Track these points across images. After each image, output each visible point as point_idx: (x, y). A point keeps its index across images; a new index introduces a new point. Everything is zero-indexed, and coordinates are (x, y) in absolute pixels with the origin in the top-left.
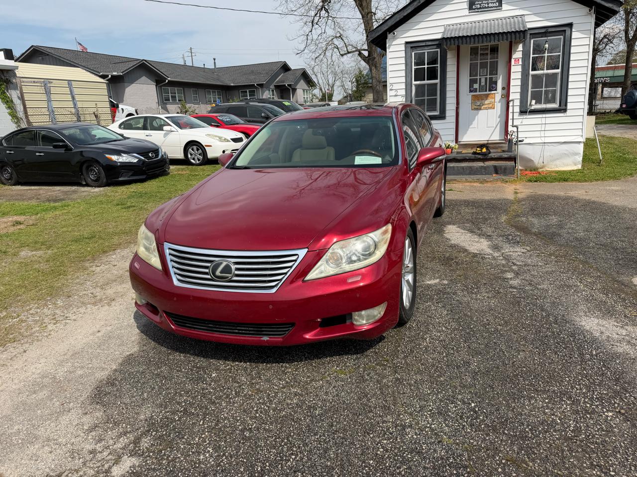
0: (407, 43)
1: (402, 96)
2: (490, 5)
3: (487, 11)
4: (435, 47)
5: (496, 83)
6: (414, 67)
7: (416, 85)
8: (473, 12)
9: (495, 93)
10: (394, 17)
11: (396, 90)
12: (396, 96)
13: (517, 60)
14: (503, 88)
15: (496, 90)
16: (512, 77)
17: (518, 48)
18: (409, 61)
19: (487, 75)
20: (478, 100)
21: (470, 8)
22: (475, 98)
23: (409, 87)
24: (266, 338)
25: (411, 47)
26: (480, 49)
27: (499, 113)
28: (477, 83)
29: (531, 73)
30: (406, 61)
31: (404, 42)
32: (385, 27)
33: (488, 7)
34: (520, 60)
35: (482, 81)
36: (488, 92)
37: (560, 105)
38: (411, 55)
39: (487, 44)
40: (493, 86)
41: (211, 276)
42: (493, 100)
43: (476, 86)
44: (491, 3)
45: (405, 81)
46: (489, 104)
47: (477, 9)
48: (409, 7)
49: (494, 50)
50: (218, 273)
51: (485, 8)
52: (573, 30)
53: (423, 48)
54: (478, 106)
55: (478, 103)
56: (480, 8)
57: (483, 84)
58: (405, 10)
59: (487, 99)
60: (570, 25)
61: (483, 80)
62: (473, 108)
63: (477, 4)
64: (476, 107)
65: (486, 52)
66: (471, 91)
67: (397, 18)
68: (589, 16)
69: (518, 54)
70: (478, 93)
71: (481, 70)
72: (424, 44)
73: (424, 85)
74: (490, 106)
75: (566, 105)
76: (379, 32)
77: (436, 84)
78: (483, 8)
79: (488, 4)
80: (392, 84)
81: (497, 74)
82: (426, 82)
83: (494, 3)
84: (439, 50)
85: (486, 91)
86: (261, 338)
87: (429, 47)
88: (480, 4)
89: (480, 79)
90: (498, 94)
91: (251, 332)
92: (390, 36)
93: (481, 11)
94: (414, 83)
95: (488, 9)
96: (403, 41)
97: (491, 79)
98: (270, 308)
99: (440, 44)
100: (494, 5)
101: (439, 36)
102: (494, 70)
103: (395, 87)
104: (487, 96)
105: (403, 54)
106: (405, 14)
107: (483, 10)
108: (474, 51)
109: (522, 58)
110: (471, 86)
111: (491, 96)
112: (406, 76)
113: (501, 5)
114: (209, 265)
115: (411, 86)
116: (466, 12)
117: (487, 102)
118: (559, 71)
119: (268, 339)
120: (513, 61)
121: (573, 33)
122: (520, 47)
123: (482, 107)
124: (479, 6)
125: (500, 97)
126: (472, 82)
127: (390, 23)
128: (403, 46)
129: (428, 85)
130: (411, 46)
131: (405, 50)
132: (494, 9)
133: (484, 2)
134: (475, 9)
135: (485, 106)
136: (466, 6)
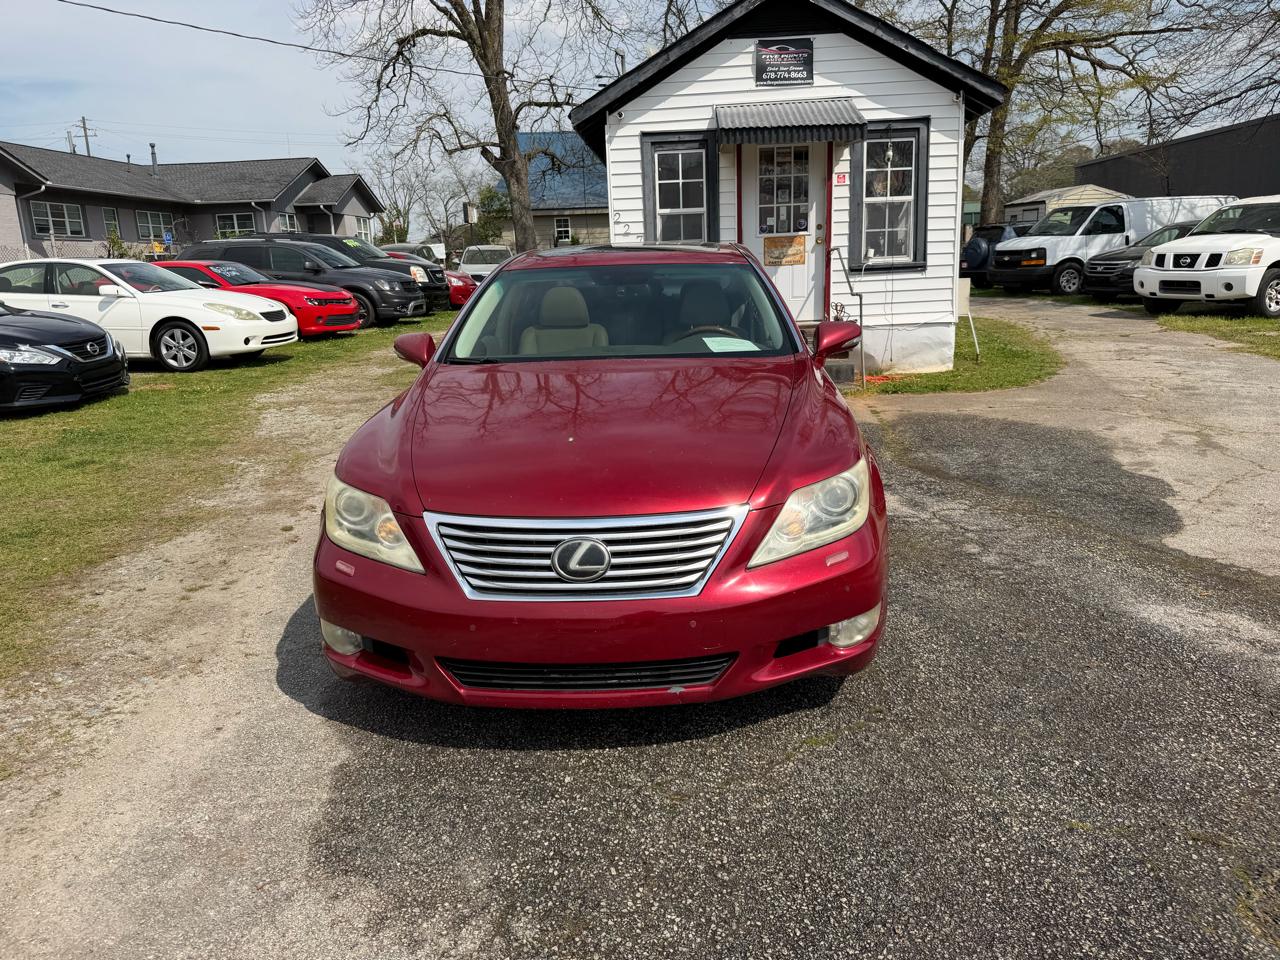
0: (644, 134)
1: (638, 235)
2: (793, 75)
3: (787, 85)
4: (697, 145)
5: (806, 217)
6: (657, 182)
7: (662, 216)
8: (763, 85)
9: (804, 236)
10: (619, 84)
11: (627, 224)
12: (626, 234)
13: (841, 176)
14: (819, 227)
15: (806, 229)
16: (834, 207)
17: (842, 155)
18: (648, 169)
19: (790, 202)
20: (776, 247)
21: (759, 78)
22: (771, 244)
23: (650, 219)
24: (677, 689)
25: (653, 143)
26: (778, 153)
27: (812, 271)
28: (773, 216)
29: (867, 200)
30: (643, 168)
31: (638, 133)
32: (604, 102)
33: (790, 79)
34: (847, 176)
35: (781, 213)
36: (792, 234)
37: (915, 259)
38: (653, 158)
39: (788, 145)
40: (800, 223)
41: (558, 573)
42: (802, 248)
43: (771, 221)
44: (795, 71)
45: (642, 208)
46: (794, 255)
47: (771, 80)
48: (649, 66)
49: (802, 156)
50: (574, 565)
51: (785, 79)
52: (932, 129)
53: (673, 146)
54: (777, 258)
55: (777, 253)
56: (776, 79)
57: (783, 217)
58: (641, 73)
59: (791, 246)
60: (926, 120)
61: (783, 211)
62: (767, 262)
63: (772, 71)
64: (772, 260)
65: (787, 159)
66: (762, 231)
67: (626, 86)
68: (956, 107)
69: (842, 167)
70: (775, 235)
71: (780, 192)
72: (676, 139)
73: (677, 216)
74: (797, 258)
75: (925, 259)
76: (591, 109)
77: (700, 215)
78: (781, 80)
79: (789, 73)
80: (618, 212)
81: (807, 201)
82: (681, 210)
83: (799, 71)
84: (703, 151)
85: (789, 231)
86: (669, 688)
87: (687, 145)
88: (775, 72)
89: (778, 208)
90: (810, 236)
91: (645, 680)
92: (611, 119)
93: (777, 85)
94: (660, 211)
95: (789, 82)
96: (638, 129)
97: (797, 208)
98: (693, 626)
99: (706, 141)
100: (800, 75)
101: (704, 126)
102: (802, 192)
103: (624, 217)
104: (791, 240)
105: (637, 155)
106: (642, 80)
107: (780, 83)
108: (767, 157)
109: (850, 173)
110: (762, 221)
111: (797, 240)
112: (644, 198)
113: (810, 76)
114: (550, 549)
115: (655, 218)
116: (751, 84)
117: (791, 251)
118: (911, 198)
119: (683, 690)
120: (835, 177)
121: (932, 134)
122: (846, 154)
123: (784, 260)
124: (773, 75)
125: (814, 243)
126: (764, 214)
127: (613, 94)
128: (638, 139)
129: (686, 216)
130: (653, 140)
131: (642, 148)
132: (800, 82)
133: (782, 69)
134: (766, 80)
135: (789, 259)
136: (750, 72)
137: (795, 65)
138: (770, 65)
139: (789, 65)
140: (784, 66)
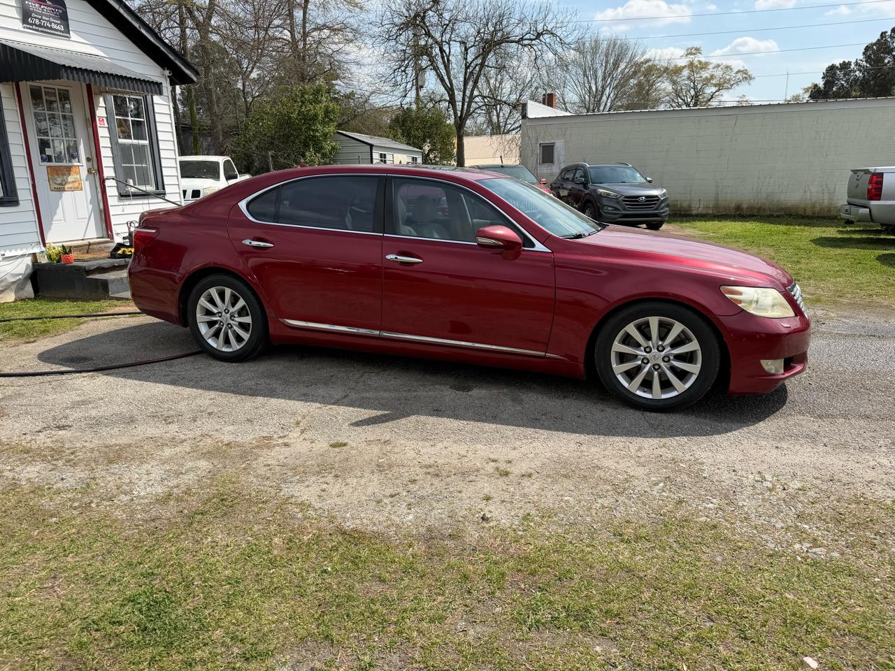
2: (54, 26)
3: (50, 33)
5: (77, 149)
8: (29, 28)
9: (78, 166)
13: (101, 119)
14: (88, 160)
15: (78, 160)
16: (101, 144)
17: (99, 102)
19: (61, 136)
20: (58, 175)
21: (25, 21)
22: (53, 172)
26: (46, 92)
27: (89, 197)
28: (50, 147)
29: (120, 141)
33: (51, 28)
34: (105, 119)
35: (56, 145)
36: (69, 164)
37: (157, 188)
39: (53, 87)
40: (73, 154)
42: (78, 176)
43: (49, 152)
44: (55, 23)
46: (73, 182)
47: (36, 25)
49: (65, 98)
51: (47, 27)
54: (60, 184)
55: (59, 180)
56: (40, 26)
57: (58, 149)
59: (70, 174)
62: (53, 188)
63: (36, 18)
64: (56, 186)
65: (54, 98)
66: (43, 160)
69: (100, 112)
70: (53, 164)
71: (52, 127)
74: (76, 185)
75: (164, 189)
78: (43, 27)
79: (51, 23)
81: (75, 137)
83: (58, 24)
85: (66, 161)
88: (40, 20)
89: (53, 141)
90: (82, 166)
93: (42, 31)
95: (52, 32)
97: (69, 142)
100: (58, 28)
102: (70, 130)
104: (69, 169)
107: (45, 30)
108: (37, 94)
109: (107, 118)
110: (42, 151)
111: (73, 170)
113: (67, 31)
116: (19, 25)
117: (70, 179)
118: (147, 142)
120: (97, 119)
122: (102, 102)
123: (66, 186)
124: (37, 22)
125: (86, 173)
126: (43, 145)
132: (60, 33)
133: (44, 18)
134: (32, 24)
135: (70, 185)
136: (15, 13)
137: (53, 17)
138: (33, 12)
139: (50, 17)
140: (46, 16)
